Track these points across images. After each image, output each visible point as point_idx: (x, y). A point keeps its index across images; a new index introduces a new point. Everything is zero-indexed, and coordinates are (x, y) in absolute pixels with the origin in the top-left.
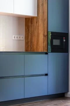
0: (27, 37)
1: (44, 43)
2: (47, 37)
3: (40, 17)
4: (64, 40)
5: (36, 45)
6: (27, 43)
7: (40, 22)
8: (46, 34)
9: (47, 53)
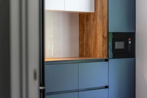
0: (81, 39)
1: (104, 47)
2: (107, 39)
3: (99, 13)
4: (130, 42)
5: (92, 49)
6: (81, 46)
7: (99, 20)
8: (106, 35)
9: (107, 60)
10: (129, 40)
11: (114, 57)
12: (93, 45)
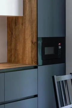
0: (9, 43)
1: (33, 53)
2: (36, 44)
3: (27, 18)
4: (60, 47)
5: (21, 54)
6: (9, 51)
7: (27, 24)
8: (35, 40)
10: (59, 45)
11: (44, 64)
12: (21, 51)
